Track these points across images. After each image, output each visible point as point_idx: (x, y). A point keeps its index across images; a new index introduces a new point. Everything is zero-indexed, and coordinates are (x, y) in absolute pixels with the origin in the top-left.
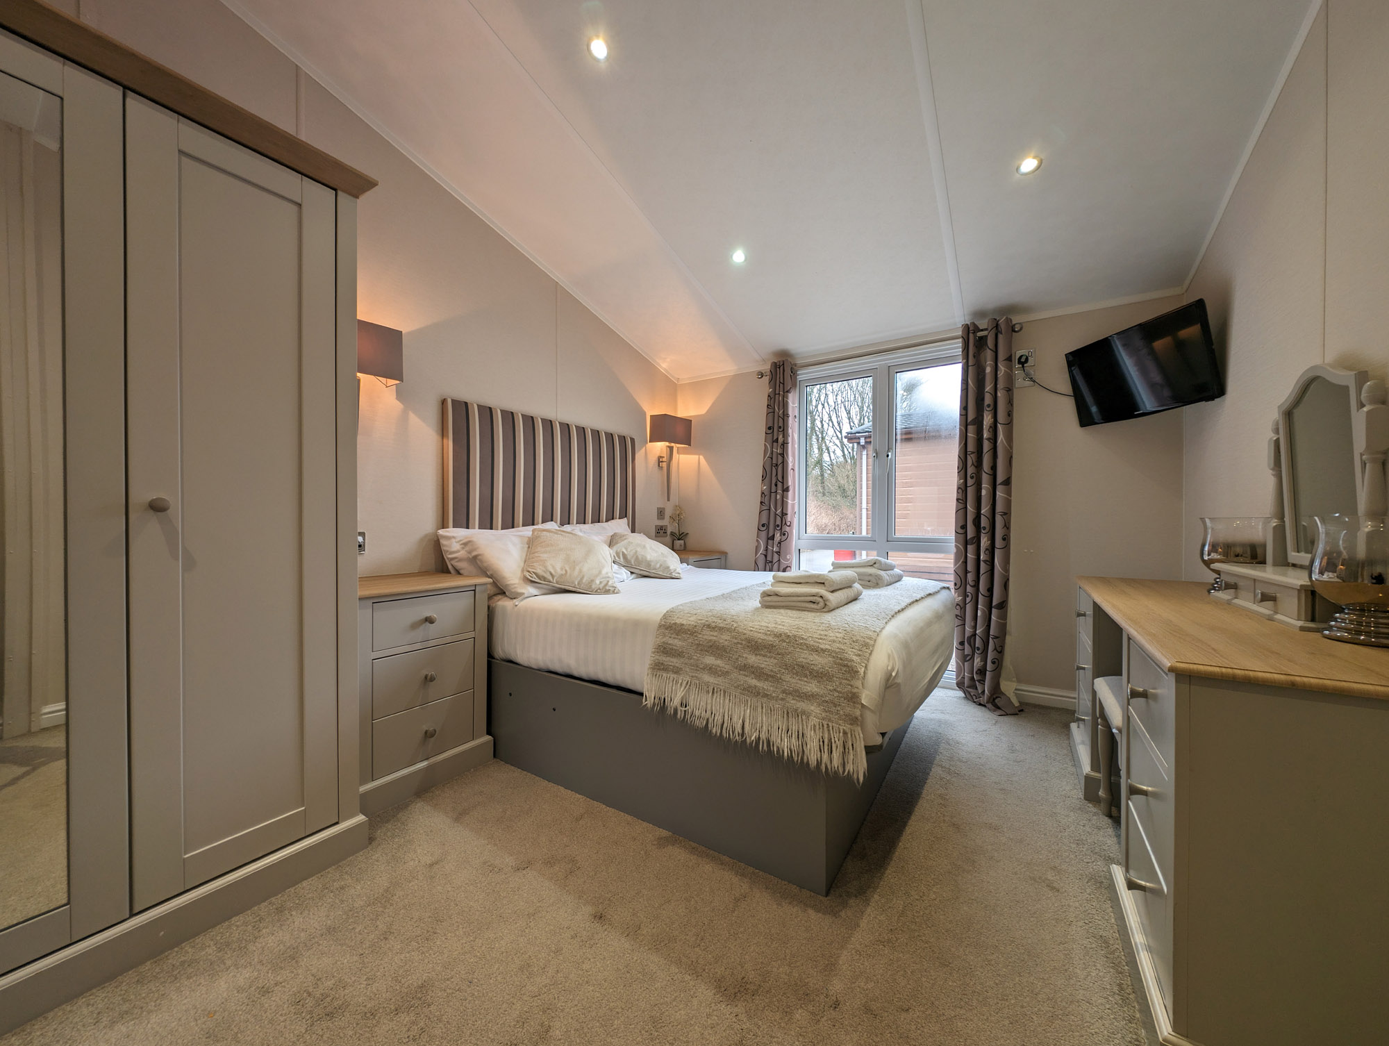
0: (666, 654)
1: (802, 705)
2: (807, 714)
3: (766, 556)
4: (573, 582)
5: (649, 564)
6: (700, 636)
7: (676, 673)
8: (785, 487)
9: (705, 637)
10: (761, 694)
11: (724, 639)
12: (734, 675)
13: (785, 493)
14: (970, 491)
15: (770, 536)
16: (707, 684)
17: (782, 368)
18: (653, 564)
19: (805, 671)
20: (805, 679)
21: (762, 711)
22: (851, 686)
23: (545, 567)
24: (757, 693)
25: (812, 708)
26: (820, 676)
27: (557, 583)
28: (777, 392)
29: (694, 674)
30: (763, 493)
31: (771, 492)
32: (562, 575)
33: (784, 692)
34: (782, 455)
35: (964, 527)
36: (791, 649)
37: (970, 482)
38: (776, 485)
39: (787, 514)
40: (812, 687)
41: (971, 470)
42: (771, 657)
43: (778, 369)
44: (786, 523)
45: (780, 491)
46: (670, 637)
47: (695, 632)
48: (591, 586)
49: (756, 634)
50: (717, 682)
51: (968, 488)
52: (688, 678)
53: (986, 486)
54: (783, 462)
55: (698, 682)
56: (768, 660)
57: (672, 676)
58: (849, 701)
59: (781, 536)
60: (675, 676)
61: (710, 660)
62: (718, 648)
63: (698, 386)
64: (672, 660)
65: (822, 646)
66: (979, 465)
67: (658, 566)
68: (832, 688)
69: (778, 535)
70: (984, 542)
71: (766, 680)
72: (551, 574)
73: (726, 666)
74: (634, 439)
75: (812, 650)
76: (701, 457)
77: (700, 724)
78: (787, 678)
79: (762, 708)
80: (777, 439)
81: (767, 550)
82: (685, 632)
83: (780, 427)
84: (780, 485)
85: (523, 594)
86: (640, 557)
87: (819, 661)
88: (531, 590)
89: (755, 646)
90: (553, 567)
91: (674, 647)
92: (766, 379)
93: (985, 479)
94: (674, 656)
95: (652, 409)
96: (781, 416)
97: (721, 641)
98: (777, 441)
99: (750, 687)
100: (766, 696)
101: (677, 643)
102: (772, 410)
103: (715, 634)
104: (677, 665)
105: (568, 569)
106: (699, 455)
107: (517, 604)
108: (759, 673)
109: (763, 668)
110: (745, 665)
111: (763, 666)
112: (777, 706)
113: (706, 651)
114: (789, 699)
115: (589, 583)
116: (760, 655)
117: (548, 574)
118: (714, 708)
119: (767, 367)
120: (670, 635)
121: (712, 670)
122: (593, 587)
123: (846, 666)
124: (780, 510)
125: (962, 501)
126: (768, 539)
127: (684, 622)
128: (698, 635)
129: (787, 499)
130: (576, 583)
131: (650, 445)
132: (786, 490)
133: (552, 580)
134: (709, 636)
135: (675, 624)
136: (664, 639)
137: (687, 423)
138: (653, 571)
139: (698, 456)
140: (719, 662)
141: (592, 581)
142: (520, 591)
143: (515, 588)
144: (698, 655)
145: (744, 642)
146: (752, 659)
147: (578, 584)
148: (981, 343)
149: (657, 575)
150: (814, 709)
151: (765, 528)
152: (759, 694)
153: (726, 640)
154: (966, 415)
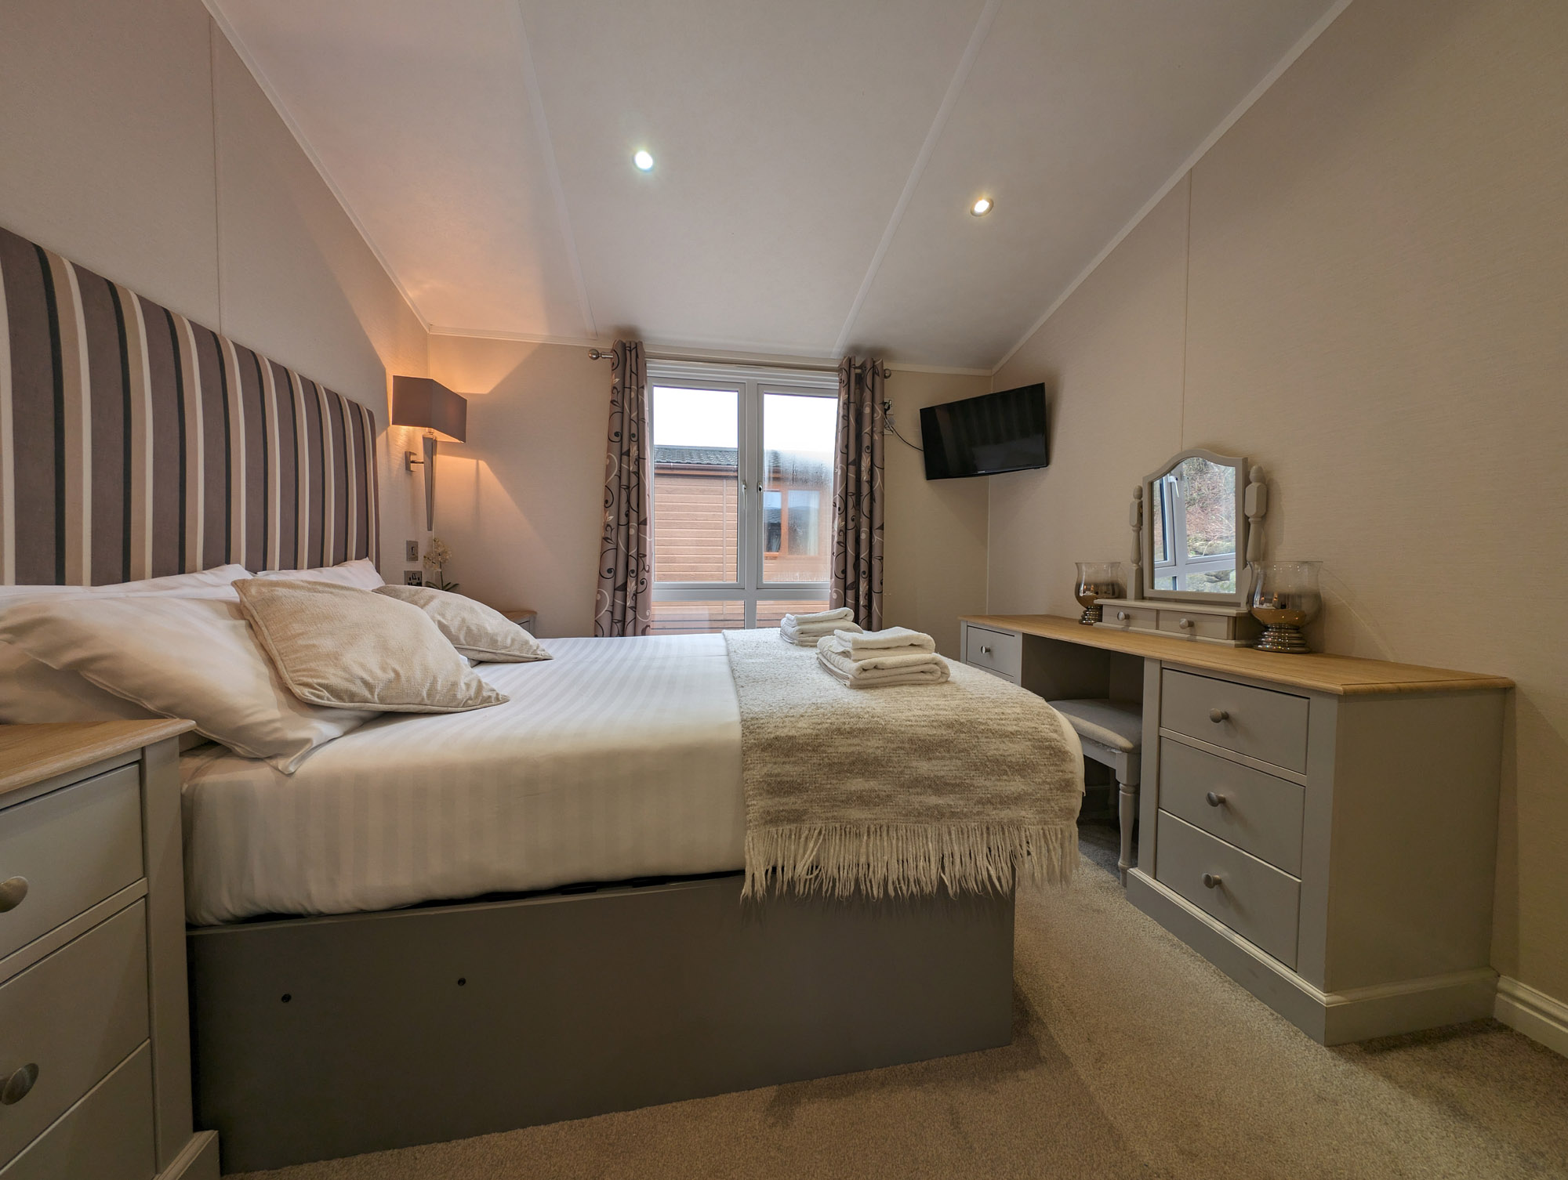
0: (772, 793)
1: (1005, 814)
2: (1017, 824)
3: (612, 613)
4: (418, 694)
5: (493, 641)
6: (830, 750)
7: (795, 821)
8: (641, 519)
9: (841, 749)
10: (948, 815)
11: (872, 746)
12: (901, 798)
13: (642, 526)
14: (851, 535)
15: (617, 586)
16: (857, 824)
17: (634, 352)
18: (499, 639)
19: (1000, 767)
20: (1005, 777)
21: (951, 839)
22: (1062, 772)
23: (345, 669)
24: (938, 814)
25: (1023, 813)
26: (1022, 768)
27: (382, 700)
28: (627, 385)
29: (830, 815)
30: (608, 525)
31: (619, 524)
32: (390, 681)
33: (980, 802)
34: (637, 474)
35: (844, 572)
36: (974, 741)
37: (851, 525)
38: (627, 515)
39: (645, 556)
40: (1016, 785)
41: (851, 512)
42: (951, 758)
43: (628, 352)
44: (644, 568)
45: (634, 524)
46: (775, 763)
47: (820, 745)
48: (455, 695)
49: (919, 730)
50: (873, 817)
51: (848, 531)
52: (819, 824)
53: (864, 529)
54: (638, 484)
55: (838, 825)
56: (947, 763)
57: (788, 827)
58: (1063, 791)
59: (637, 584)
60: (793, 826)
61: (857, 784)
62: (866, 762)
63: (475, 348)
64: (784, 800)
65: (1010, 729)
66: (858, 504)
67: (509, 641)
68: (1040, 780)
69: (634, 584)
70: (863, 587)
71: (951, 792)
72: (365, 683)
73: (885, 788)
74: (372, 412)
75: (1001, 736)
76: (483, 464)
77: (844, 890)
78: (980, 781)
79: (950, 833)
80: (629, 450)
81: (613, 606)
82: (802, 748)
83: (634, 435)
84: (633, 515)
85: (307, 741)
86: (474, 628)
87: (1015, 750)
88: (319, 728)
89: (925, 747)
90: (363, 666)
91: (785, 779)
92: (605, 364)
93: (864, 521)
94: (788, 793)
95: (396, 367)
96: (635, 419)
97: (871, 751)
98: (628, 453)
99: (928, 809)
100: (953, 814)
101: (791, 770)
102: (619, 409)
103: (856, 741)
104: (796, 807)
105: (398, 668)
106: (478, 459)
107: (292, 769)
108: (938, 786)
109: (943, 777)
110: (916, 779)
111: (942, 773)
112: (973, 824)
113: (847, 771)
114: (989, 808)
115: (449, 690)
116: (937, 758)
117: (359, 682)
118: (871, 858)
119: (606, 346)
120: (774, 760)
121: (863, 800)
122: (459, 696)
123: (1050, 747)
124: (635, 550)
125: (842, 544)
126: (615, 590)
127: (793, 733)
128: (827, 748)
129: (645, 534)
130: (424, 694)
131: (392, 428)
132: (642, 522)
133: (369, 696)
134: (843, 747)
135: (776, 738)
136: (765, 770)
137: (461, 402)
138: (503, 651)
139: (474, 461)
140: (872, 784)
141: (454, 685)
142: (294, 734)
143: (276, 730)
144: (834, 782)
145: (907, 745)
146: (924, 767)
147: (429, 695)
148: (860, 379)
149: (510, 658)
150: (1027, 814)
151: (610, 575)
152: (943, 815)
153: (878, 748)
154: (847, 454)
